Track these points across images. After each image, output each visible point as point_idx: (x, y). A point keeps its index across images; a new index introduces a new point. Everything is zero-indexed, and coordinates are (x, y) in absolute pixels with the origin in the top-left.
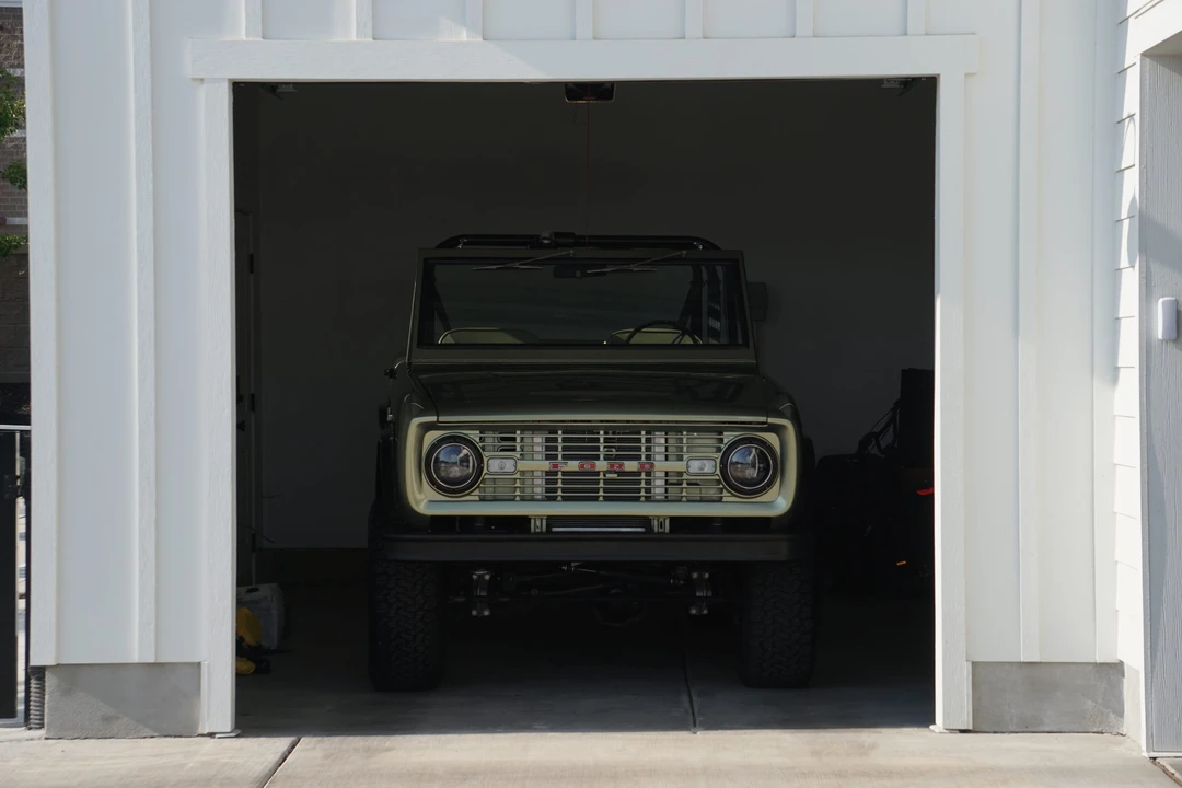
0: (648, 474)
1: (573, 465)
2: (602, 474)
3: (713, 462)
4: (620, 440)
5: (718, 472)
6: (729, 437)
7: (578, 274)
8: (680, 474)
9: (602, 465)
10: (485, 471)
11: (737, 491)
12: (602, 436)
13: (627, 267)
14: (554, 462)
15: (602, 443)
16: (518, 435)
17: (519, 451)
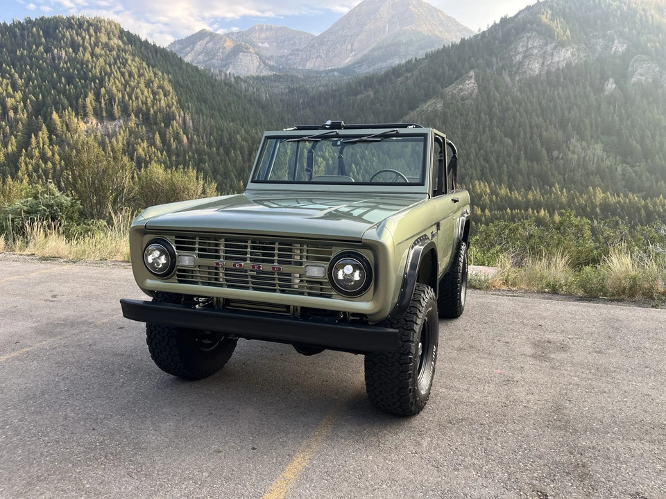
2: (248, 271)
3: (323, 269)
8: (300, 275)
9: (247, 264)
10: (177, 263)
11: (341, 293)
12: (249, 244)
13: (363, 138)
14: (217, 261)
15: (249, 250)
16: (197, 240)
17: (197, 252)
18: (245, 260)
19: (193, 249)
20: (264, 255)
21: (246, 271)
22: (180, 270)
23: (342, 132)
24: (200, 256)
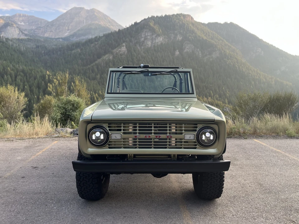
0: (170, 139)
1: (143, 136)
2: (153, 139)
3: (194, 135)
4: (160, 127)
5: (195, 139)
6: (200, 126)
7: (150, 75)
8: (181, 139)
9: (153, 136)
10: (110, 138)
11: (203, 146)
12: (153, 125)
13: (162, 73)
14: (135, 135)
15: (153, 128)
16: (122, 125)
17: (122, 131)
18: (151, 133)
19: (120, 130)
20: (159, 130)
21: (151, 139)
22: (110, 142)
23: (150, 70)
24: (124, 133)
